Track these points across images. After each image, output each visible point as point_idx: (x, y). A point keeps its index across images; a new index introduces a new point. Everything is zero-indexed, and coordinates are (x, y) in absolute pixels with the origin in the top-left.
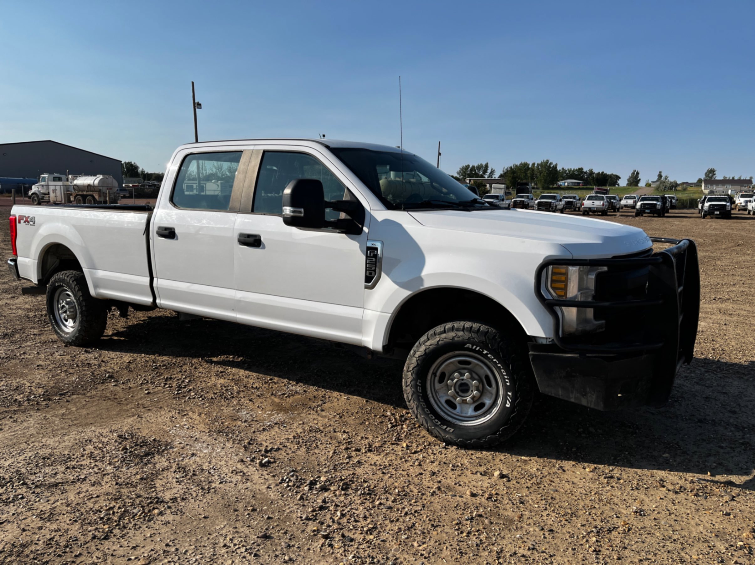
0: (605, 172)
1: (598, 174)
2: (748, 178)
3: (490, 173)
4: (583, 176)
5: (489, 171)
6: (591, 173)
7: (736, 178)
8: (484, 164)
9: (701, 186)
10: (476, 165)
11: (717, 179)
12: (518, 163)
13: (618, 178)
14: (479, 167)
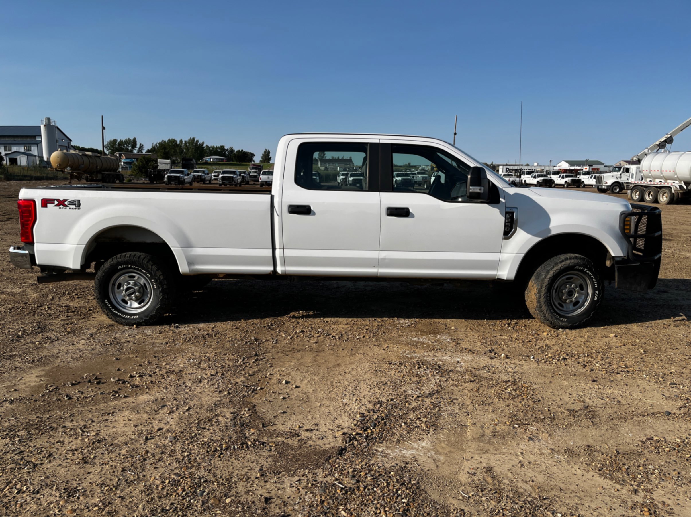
0: (244, 150)
1: (238, 151)
2: (348, 158)
3: (139, 148)
4: (225, 153)
5: (138, 146)
6: (232, 150)
7: (340, 158)
8: (132, 138)
9: (318, 164)
10: (124, 139)
11: (327, 158)
12: (166, 140)
13: (253, 155)
14: (128, 142)
